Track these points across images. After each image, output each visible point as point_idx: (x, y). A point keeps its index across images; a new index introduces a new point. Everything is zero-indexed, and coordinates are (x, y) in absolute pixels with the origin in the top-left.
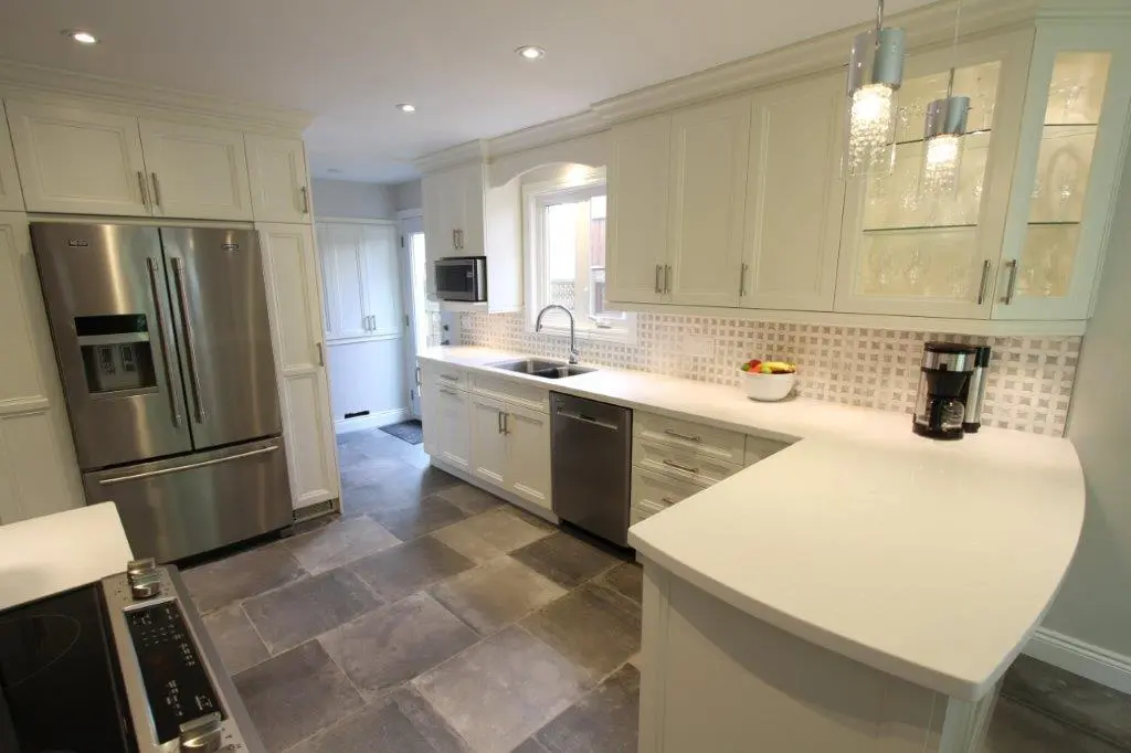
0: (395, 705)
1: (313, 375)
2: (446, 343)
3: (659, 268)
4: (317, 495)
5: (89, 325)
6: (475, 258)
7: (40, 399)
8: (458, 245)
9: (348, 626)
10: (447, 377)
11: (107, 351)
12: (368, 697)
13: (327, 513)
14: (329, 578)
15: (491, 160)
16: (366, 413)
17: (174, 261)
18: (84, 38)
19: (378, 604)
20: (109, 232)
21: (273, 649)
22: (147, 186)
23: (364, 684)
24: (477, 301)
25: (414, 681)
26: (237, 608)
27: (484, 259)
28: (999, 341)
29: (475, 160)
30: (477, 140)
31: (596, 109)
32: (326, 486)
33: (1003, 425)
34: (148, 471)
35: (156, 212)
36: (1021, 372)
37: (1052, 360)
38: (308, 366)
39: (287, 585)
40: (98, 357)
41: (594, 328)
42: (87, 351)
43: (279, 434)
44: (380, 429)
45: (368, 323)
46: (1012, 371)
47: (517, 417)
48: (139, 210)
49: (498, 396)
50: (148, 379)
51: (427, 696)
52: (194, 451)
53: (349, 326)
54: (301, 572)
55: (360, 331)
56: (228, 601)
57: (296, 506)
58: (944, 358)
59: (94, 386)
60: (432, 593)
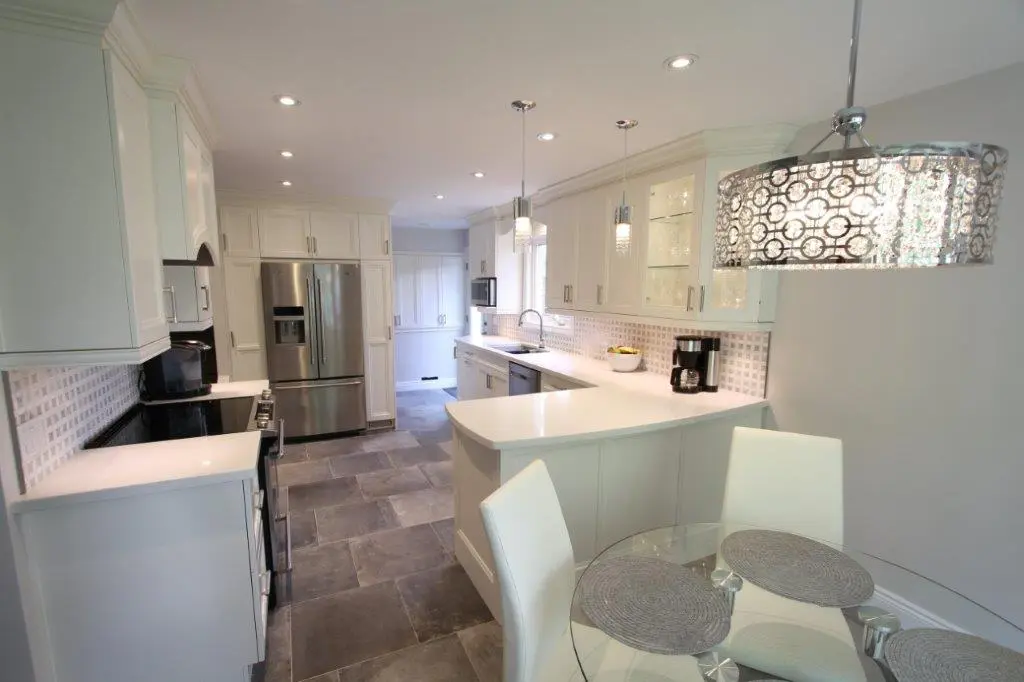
0: (376, 502)
1: (385, 345)
2: (484, 333)
3: (566, 287)
4: (384, 415)
5: (280, 311)
6: (490, 279)
7: (256, 345)
8: (483, 270)
9: (373, 473)
10: (468, 353)
11: (286, 323)
12: (365, 498)
13: (387, 426)
14: (375, 455)
15: (502, 218)
16: (436, 378)
17: (319, 281)
18: (287, 183)
19: (392, 467)
20: (296, 267)
21: (335, 476)
22: (311, 244)
23: (368, 494)
24: (490, 306)
25: (390, 497)
26: (327, 459)
27: (495, 279)
28: (727, 335)
29: (492, 219)
30: (491, 208)
31: (541, 192)
32: (388, 411)
33: (738, 390)
34: (304, 385)
35: (315, 256)
36: (744, 356)
37: (757, 348)
38: (383, 340)
39: (353, 454)
40: (282, 326)
41: (556, 326)
42: (277, 323)
43: (363, 376)
44: (444, 390)
45: (441, 319)
46: (740, 355)
47: (496, 378)
48: (306, 256)
49: (488, 364)
50: (302, 340)
51: (392, 502)
52: (319, 379)
53: (429, 321)
54: (362, 450)
55: (436, 324)
56: (324, 456)
57: (369, 419)
58: (682, 343)
59: (278, 341)
60: (420, 468)
